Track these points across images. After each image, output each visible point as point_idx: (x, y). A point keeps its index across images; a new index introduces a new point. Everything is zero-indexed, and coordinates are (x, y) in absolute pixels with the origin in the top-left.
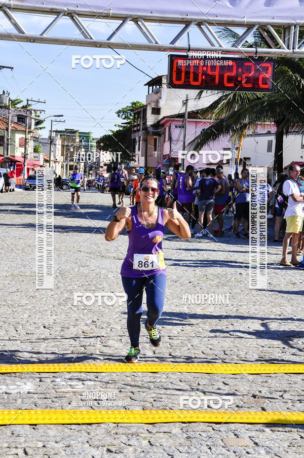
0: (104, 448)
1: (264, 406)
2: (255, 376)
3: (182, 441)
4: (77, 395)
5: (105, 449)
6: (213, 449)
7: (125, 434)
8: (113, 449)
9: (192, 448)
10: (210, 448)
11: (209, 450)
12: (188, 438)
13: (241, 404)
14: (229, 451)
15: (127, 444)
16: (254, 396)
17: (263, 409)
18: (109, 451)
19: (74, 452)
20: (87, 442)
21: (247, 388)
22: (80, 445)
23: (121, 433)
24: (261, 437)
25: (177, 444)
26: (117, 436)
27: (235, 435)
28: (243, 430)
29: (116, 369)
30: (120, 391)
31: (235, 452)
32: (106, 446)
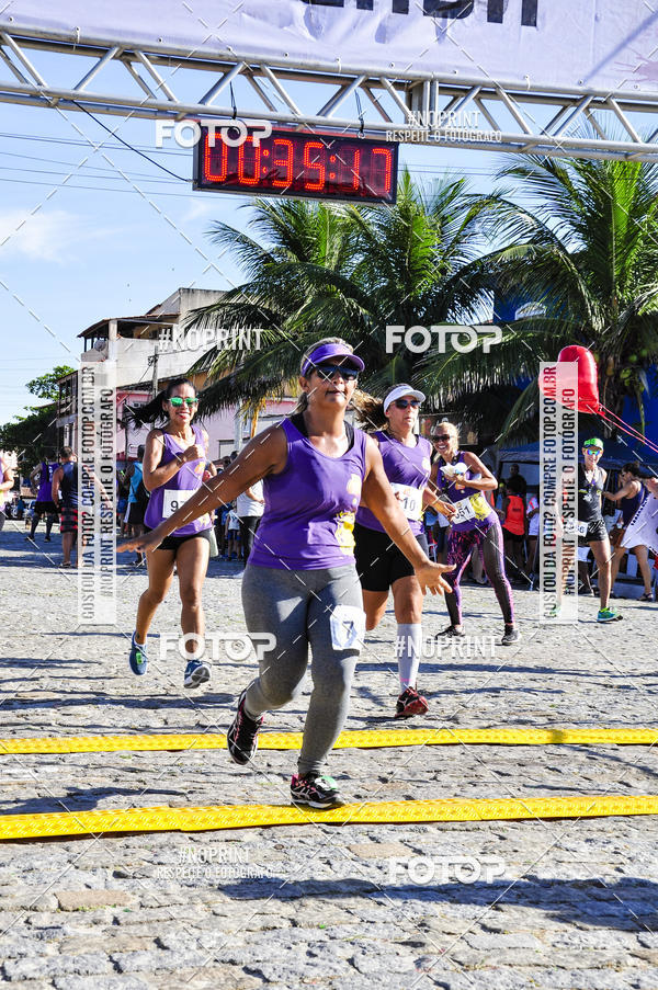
0: (107, 870)
1: (409, 793)
2: (372, 751)
3: (268, 853)
4: (28, 788)
5: (110, 872)
6: (336, 865)
7: (146, 847)
8: (129, 871)
9: (293, 863)
10: (328, 863)
11: (327, 867)
12: (279, 848)
13: (362, 792)
14: (367, 866)
15: (155, 862)
16: (384, 780)
17: (409, 798)
18: (118, 875)
19: (45, 879)
20: (70, 861)
21: (365, 769)
22: (54, 867)
23: (137, 845)
24: (423, 840)
25: (260, 858)
26: (129, 851)
27: (372, 839)
28: (385, 832)
29: (100, 746)
30: (117, 780)
31: (380, 868)
32: (112, 867)
